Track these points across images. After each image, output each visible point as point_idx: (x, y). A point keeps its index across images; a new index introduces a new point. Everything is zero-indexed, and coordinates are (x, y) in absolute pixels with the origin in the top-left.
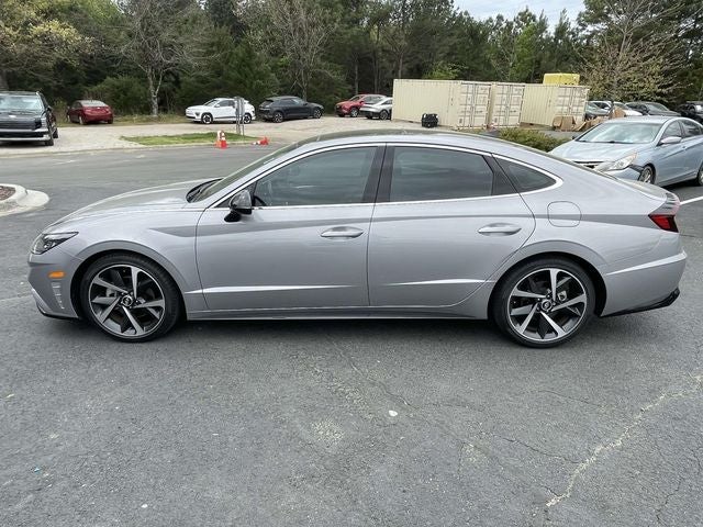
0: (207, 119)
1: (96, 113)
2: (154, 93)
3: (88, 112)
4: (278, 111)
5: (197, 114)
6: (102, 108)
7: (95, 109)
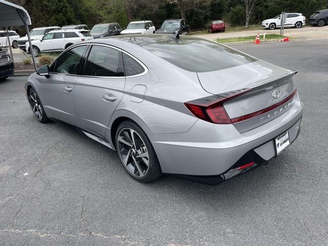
0: (272, 27)
1: (217, 27)
2: (248, 13)
3: (214, 27)
4: (322, 19)
5: (267, 24)
6: (221, 24)
7: (217, 25)
